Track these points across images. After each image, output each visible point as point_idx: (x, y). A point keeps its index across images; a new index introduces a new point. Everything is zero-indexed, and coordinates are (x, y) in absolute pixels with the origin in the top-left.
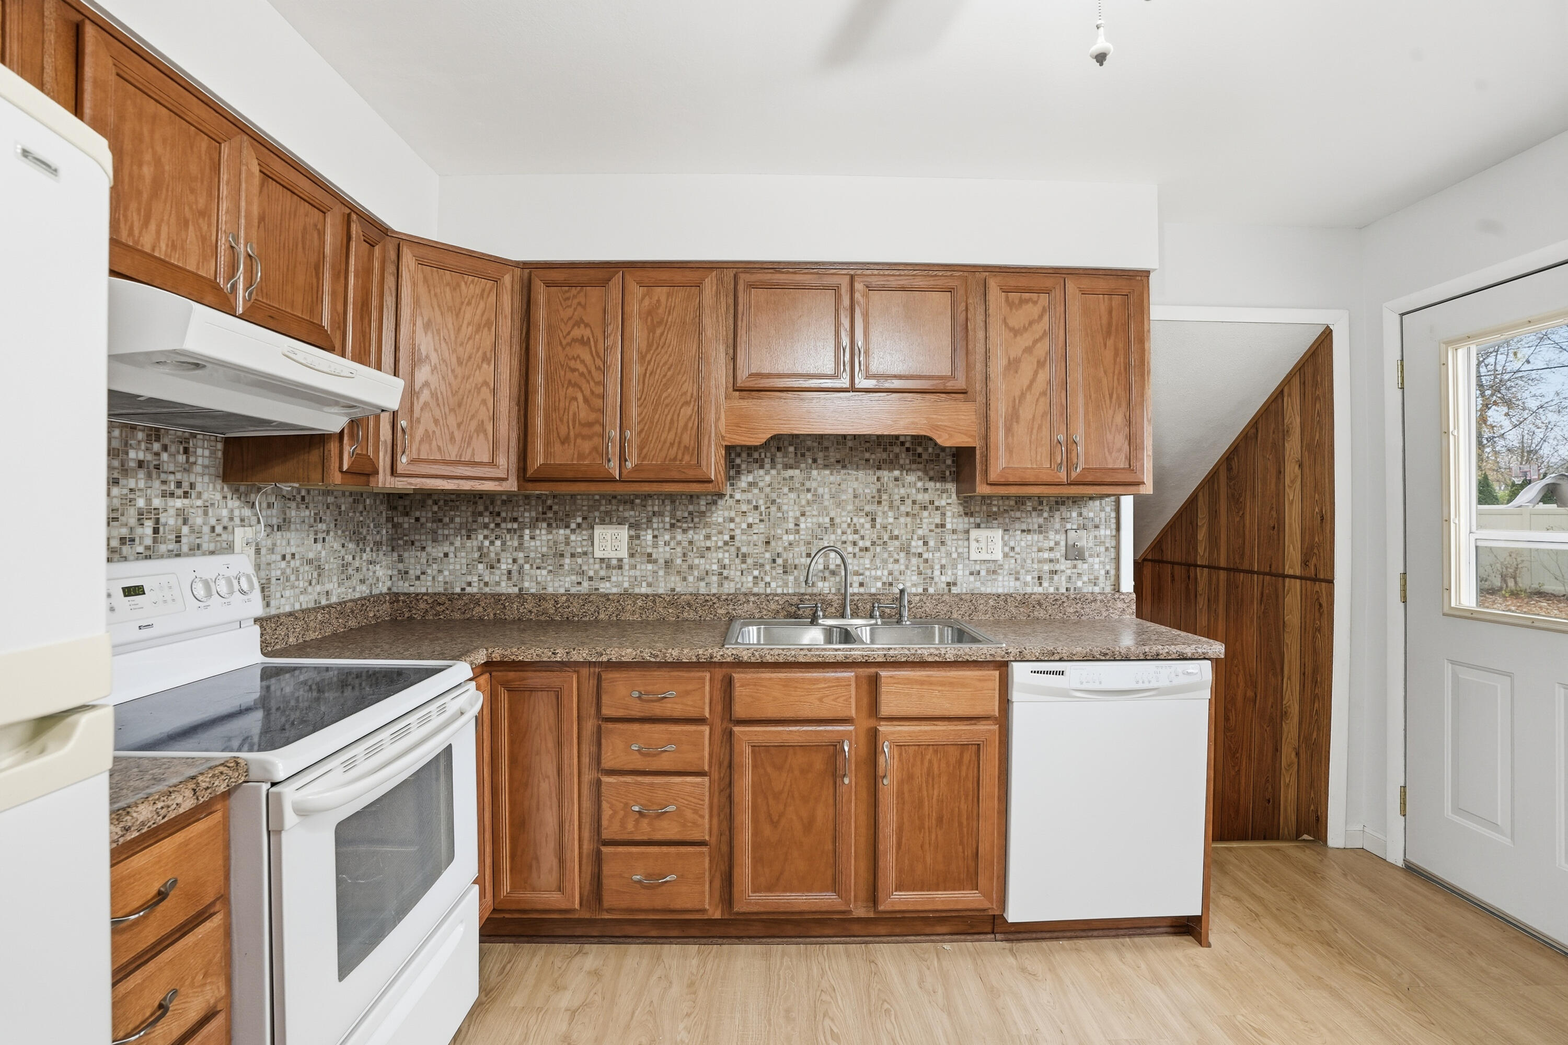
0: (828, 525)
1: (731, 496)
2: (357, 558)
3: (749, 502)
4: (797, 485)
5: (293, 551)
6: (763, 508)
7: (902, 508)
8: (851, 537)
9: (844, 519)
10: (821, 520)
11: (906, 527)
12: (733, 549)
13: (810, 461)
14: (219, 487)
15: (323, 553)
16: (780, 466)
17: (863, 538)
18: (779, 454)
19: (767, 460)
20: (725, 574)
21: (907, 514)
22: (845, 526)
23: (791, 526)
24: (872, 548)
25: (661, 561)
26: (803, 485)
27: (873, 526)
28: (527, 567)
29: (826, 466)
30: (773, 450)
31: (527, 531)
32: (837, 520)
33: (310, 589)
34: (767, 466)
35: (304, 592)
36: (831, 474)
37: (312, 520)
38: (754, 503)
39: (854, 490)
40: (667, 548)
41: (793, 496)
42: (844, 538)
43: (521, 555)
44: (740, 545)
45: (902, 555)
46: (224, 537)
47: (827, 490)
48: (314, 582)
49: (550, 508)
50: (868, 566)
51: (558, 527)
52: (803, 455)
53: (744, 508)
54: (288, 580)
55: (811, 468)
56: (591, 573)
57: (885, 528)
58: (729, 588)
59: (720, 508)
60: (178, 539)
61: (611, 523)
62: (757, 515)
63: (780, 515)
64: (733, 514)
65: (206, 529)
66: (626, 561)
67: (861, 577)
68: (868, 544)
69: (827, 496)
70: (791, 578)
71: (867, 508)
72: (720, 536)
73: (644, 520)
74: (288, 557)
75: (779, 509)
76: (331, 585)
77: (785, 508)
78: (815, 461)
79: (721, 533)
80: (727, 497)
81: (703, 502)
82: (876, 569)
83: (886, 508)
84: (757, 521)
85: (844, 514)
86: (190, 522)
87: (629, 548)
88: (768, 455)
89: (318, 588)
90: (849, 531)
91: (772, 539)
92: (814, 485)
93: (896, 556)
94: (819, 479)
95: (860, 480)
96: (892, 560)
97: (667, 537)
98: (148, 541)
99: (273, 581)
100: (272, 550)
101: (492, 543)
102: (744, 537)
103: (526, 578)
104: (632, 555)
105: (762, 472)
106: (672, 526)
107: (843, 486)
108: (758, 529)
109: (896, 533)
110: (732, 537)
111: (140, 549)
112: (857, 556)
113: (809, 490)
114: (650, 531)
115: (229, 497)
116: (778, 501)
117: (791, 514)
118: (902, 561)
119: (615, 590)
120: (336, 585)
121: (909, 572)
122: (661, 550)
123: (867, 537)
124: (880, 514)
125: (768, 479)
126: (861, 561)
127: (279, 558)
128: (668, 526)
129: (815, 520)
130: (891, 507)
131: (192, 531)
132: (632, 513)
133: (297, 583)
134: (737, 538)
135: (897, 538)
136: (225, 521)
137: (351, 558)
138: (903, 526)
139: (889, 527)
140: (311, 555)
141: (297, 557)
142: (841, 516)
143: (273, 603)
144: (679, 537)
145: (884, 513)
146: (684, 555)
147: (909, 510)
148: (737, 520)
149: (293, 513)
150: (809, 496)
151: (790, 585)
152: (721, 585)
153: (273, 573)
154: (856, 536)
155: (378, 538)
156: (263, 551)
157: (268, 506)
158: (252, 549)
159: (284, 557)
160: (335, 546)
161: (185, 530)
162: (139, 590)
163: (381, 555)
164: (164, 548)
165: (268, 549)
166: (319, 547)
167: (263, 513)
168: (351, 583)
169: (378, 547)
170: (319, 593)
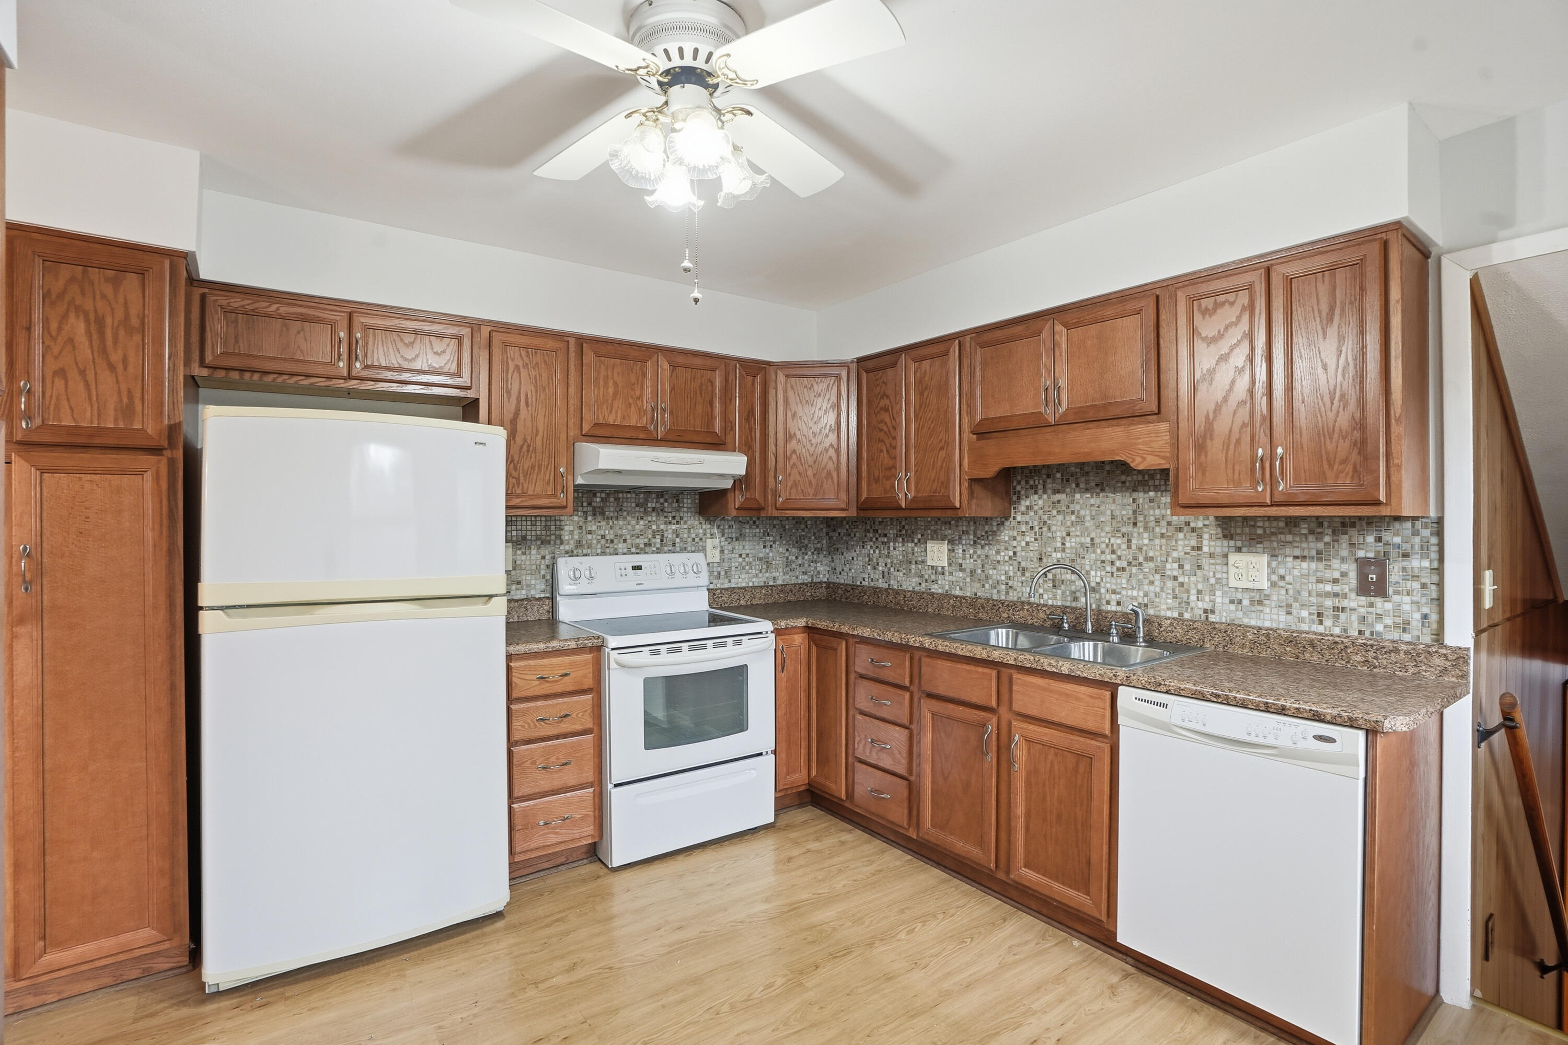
0: (1089, 545)
1: (1014, 518)
2: (800, 558)
3: (1027, 523)
4: (1064, 508)
5: (748, 552)
6: (1037, 529)
7: (1157, 530)
8: (1109, 557)
9: (1103, 539)
10: (1083, 540)
11: (1161, 549)
12: (1015, 563)
13: (1074, 485)
14: (697, 518)
15: (771, 554)
16: (1049, 491)
17: (1119, 558)
18: (1049, 481)
19: (1040, 487)
20: (1010, 584)
21: (1162, 536)
22: (1103, 546)
23: (1059, 545)
24: (1128, 568)
25: (968, 570)
26: (1068, 507)
27: (1129, 547)
28: (892, 569)
29: (1087, 490)
30: (1044, 476)
31: (892, 544)
32: (1097, 541)
33: (760, 575)
34: (1040, 492)
35: (757, 576)
36: (1092, 497)
37: (761, 534)
38: (1031, 525)
39: (1112, 511)
40: (972, 560)
41: (1060, 517)
42: (1103, 558)
43: (889, 561)
44: (1020, 560)
45: (1157, 577)
46: (701, 544)
47: (1088, 512)
48: (763, 571)
49: (904, 527)
50: (1124, 586)
51: (908, 542)
52: (1068, 480)
53: (1023, 528)
54: (744, 568)
55: (1075, 492)
56: (927, 577)
57: (1140, 549)
58: (1013, 596)
59: (1007, 528)
60: (674, 544)
61: (937, 539)
62: (1033, 535)
63: (1050, 535)
64: (1015, 534)
65: (690, 540)
66: (946, 569)
67: (1118, 596)
68: (1124, 564)
69: (1088, 518)
70: (1059, 592)
71: (1124, 530)
72: (1006, 552)
73: (957, 538)
74: (743, 556)
75: (1049, 529)
76: (778, 574)
77: (1054, 528)
78: (1077, 485)
79: (1006, 549)
80: (1011, 519)
81: (995, 524)
82: (1133, 589)
83: (1141, 530)
84: (1033, 540)
85: (1103, 534)
86: (681, 535)
87: (949, 559)
88: (1041, 482)
89: (767, 575)
90: (1107, 551)
91: (1043, 555)
92: (1077, 507)
93: (1151, 578)
94: (1081, 502)
95: (1117, 502)
96: (1147, 581)
97: (971, 551)
98: (658, 546)
99: (733, 568)
100: (732, 551)
101: (874, 552)
102: (1023, 554)
103: (892, 577)
104: (950, 565)
105: (1036, 497)
106: (975, 542)
107: (1102, 508)
108: (1034, 547)
109: (1151, 554)
110: (1015, 553)
111: (654, 549)
112: (1115, 575)
113: (1073, 512)
114: (961, 547)
115: (703, 522)
116: (1049, 522)
117: (1058, 534)
118: (1157, 583)
119: (940, 591)
120: (781, 574)
121: (1164, 595)
122: (968, 561)
123: (1123, 558)
124: (1135, 535)
125: (1040, 502)
126: (1119, 580)
127: (737, 556)
128: (972, 543)
129: (1078, 540)
130: (1146, 528)
131: (682, 540)
132: (950, 531)
133: (750, 571)
134: (1018, 554)
135: (1151, 559)
136: (701, 535)
137: (794, 558)
138: (1158, 548)
139: (1145, 548)
140: (761, 555)
141: (750, 555)
142: (1100, 537)
143: (733, 581)
144: (979, 552)
145: (1139, 534)
146: (983, 566)
147: (1164, 531)
148: (1019, 538)
149: (747, 531)
150: (1073, 518)
151: (1058, 597)
152: (1007, 593)
153: (733, 564)
154: (1114, 556)
155: (819, 546)
156: (726, 552)
157: (730, 527)
158: (718, 551)
159: (740, 556)
160: (781, 550)
161: (678, 540)
162: (639, 568)
163: (821, 556)
164: (666, 548)
165: (729, 551)
166: (767, 551)
167: (726, 531)
168: (793, 573)
169: (819, 551)
170: (767, 578)
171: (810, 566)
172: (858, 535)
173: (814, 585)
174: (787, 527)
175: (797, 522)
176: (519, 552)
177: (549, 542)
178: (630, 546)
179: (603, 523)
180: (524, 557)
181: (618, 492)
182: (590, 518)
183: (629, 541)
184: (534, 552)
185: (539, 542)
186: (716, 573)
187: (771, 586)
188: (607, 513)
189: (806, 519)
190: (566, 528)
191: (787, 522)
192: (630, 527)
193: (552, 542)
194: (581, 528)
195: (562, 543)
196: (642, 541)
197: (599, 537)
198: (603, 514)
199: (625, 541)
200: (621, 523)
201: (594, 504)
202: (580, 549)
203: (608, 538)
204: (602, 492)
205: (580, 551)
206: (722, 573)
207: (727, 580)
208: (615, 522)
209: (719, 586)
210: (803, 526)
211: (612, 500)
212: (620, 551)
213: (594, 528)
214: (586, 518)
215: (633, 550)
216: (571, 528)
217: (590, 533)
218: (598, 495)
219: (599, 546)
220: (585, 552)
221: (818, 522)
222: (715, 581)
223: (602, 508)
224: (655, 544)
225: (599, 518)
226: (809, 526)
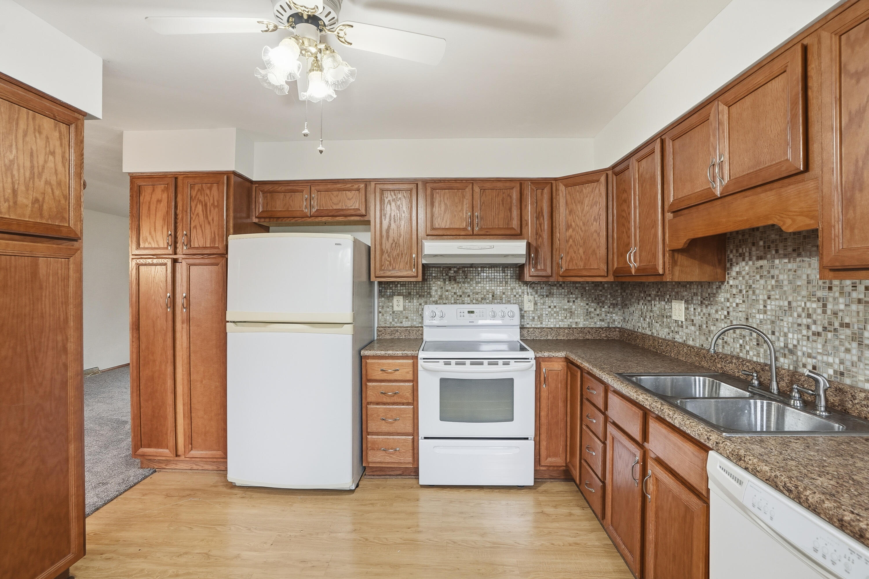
0: (787, 308)
1: (728, 283)
2: (598, 310)
3: (737, 286)
4: (765, 273)
5: (555, 304)
6: (744, 292)
7: (854, 295)
8: (805, 321)
9: (799, 303)
10: (781, 303)
11: (858, 315)
12: (729, 321)
13: (774, 252)
14: (517, 283)
15: (574, 307)
16: (754, 258)
17: (815, 322)
18: (754, 249)
19: (747, 254)
20: (725, 340)
21: (860, 301)
22: (800, 310)
23: (761, 307)
24: (823, 333)
25: (697, 325)
26: (769, 272)
27: (824, 312)
28: (653, 321)
29: (785, 256)
30: (750, 245)
31: (653, 302)
32: (794, 304)
33: (565, 320)
34: (747, 259)
35: (562, 321)
36: (789, 262)
37: (566, 293)
38: (740, 288)
39: (808, 275)
40: (700, 317)
41: (762, 282)
42: (799, 321)
43: (652, 314)
44: (732, 319)
45: (855, 345)
46: (520, 299)
47: (786, 277)
48: (568, 318)
49: (659, 289)
50: (820, 351)
51: (662, 301)
52: (769, 247)
53: (734, 291)
54: (552, 315)
55: (774, 258)
56: (673, 329)
57: (835, 314)
58: (727, 350)
59: (723, 291)
60: (501, 299)
61: (678, 299)
62: (741, 297)
63: (754, 297)
64: (729, 296)
65: (512, 296)
66: (684, 323)
67: (814, 361)
68: (820, 329)
69: (786, 282)
70: (762, 351)
71: (819, 294)
72: (722, 311)
73: (690, 298)
74: (552, 307)
75: (754, 292)
76: (579, 320)
77: (757, 292)
78: (777, 251)
79: (722, 309)
80: (726, 283)
81: (714, 287)
82: (828, 355)
83: (837, 294)
84: (741, 302)
85: (799, 298)
86: (506, 293)
87: (685, 316)
88: (748, 250)
89: (571, 320)
90: (803, 315)
91: (749, 316)
92: (776, 272)
93: (847, 345)
94: (780, 267)
95: (812, 266)
96: (843, 349)
97: (699, 310)
98: (491, 299)
99: (544, 315)
100: (543, 304)
101: (644, 307)
102: (734, 314)
103: (654, 327)
104: (686, 320)
105: (744, 263)
106: (701, 302)
107: (799, 272)
108: (742, 308)
109: (847, 320)
110: (728, 313)
111: (488, 301)
112: (811, 340)
113: (773, 277)
114: (692, 305)
115: (522, 285)
116: (753, 286)
117: (761, 297)
118: (854, 351)
119: (680, 340)
120: (582, 320)
121: (862, 366)
122: (697, 318)
123: (819, 322)
124: (831, 299)
125: (747, 268)
126: (814, 344)
127: (547, 307)
128: (700, 303)
129: (777, 303)
130: (841, 293)
131: (507, 296)
132: (686, 293)
133: (557, 317)
134: (731, 314)
135: (848, 325)
136: (520, 293)
137: (593, 310)
138: (855, 314)
139: (840, 314)
140: (566, 307)
141: (557, 307)
142: (797, 301)
143: (544, 323)
144: (704, 310)
145: (835, 299)
146: (707, 322)
147: (862, 296)
148: (731, 300)
149: (555, 291)
150: (773, 282)
151: (761, 355)
152: (723, 347)
153: (544, 312)
154: (809, 320)
155: (614, 302)
156: (539, 304)
157: (541, 288)
158: (533, 304)
159: (550, 307)
160: (582, 304)
161: (504, 296)
162: (472, 312)
163: (616, 310)
164: (496, 301)
165: (541, 303)
166: (571, 304)
167: (539, 291)
168: (592, 320)
169: (614, 305)
170: (571, 322)
171: (606, 316)
172: (636, 295)
173: (608, 329)
174: (587, 288)
175: (596, 285)
176: (407, 301)
177: (424, 297)
178: (472, 299)
179: (455, 285)
180: (410, 304)
181: (465, 267)
182: (447, 283)
183: (471, 296)
184: (415, 301)
185: (418, 296)
186: (531, 318)
187: (573, 328)
188: (458, 280)
189: (603, 283)
190: (433, 288)
191: (587, 285)
192: (472, 288)
193: (425, 296)
194: (442, 288)
195: (431, 296)
196: (480, 296)
197: (453, 294)
198: (455, 280)
199: (469, 296)
200: (466, 285)
201: (450, 274)
202: (441, 300)
203: (458, 294)
204: (454, 267)
205: (441, 301)
206: (536, 318)
207: (539, 323)
208: (463, 285)
209: (533, 326)
210: (600, 288)
211: (461, 272)
212: (466, 302)
213: (450, 288)
214: (445, 283)
215: (474, 301)
216: (436, 288)
217: (447, 291)
218: (452, 269)
219: (453, 299)
220: (444, 302)
221: (614, 286)
222: (530, 323)
223: (455, 277)
224: (488, 298)
225: (453, 282)
226: (606, 288)
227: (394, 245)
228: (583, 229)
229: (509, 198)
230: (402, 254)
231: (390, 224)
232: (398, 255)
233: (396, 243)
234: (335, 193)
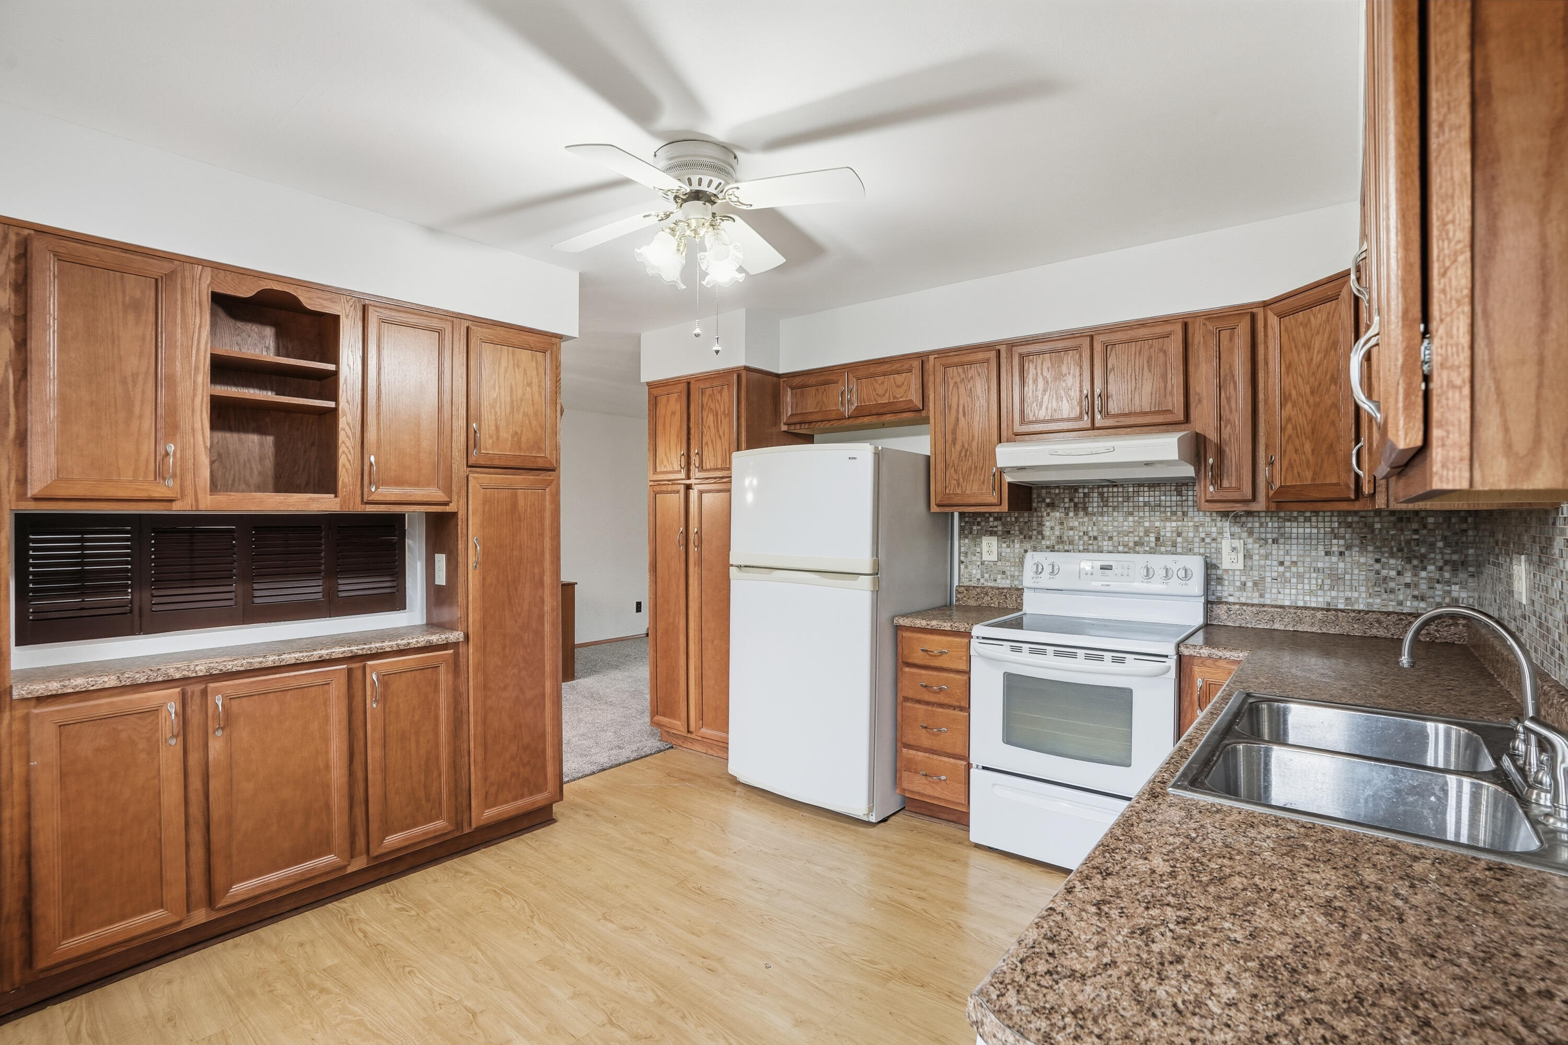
2: (1408, 574)
5: (1294, 559)
15: (1342, 565)
31: (1500, 558)
33: (1320, 592)
35: (1312, 593)
37: (1322, 536)
40: (1539, 595)
43: (1500, 587)
46: (1214, 545)
48: (1326, 587)
51: (1507, 555)
54: (1288, 580)
60: (1174, 545)
61: (1520, 552)
65: (1197, 540)
66: (1526, 608)
72: (1558, 581)
73: (1530, 549)
74: (1287, 564)
76: (1356, 594)
79: (1557, 575)
86: (1184, 534)
87: (1527, 591)
89: (1334, 593)
97: (1538, 578)
98: (1153, 545)
99: (1269, 580)
100: (1266, 557)
101: (1494, 570)
104: (1528, 601)
106: (1540, 558)
111: (1147, 549)
114: (1532, 566)
115: (1219, 519)
120: (1364, 595)
127: (1275, 563)
128: (1538, 561)
131: (1186, 540)
132: (1527, 537)
133: (1300, 585)
136: (1214, 535)
137: (1393, 573)
140: (1320, 565)
141: (1300, 564)
143: (1267, 596)
144: (1542, 579)
146: (1545, 607)
149: (1295, 530)
153: (1268, 574)
155: (1455, 557)
156: (1256, 557)
157: (1261, 526)
158: (1241, 556)
159: (1282, 563)
160: (1363, 560)
161: (1179, 540)
162: (1109, 568)
163: (1462, 576)
164: (1163, 549)
165: (1260, 556)
166: (1334, 559)
167: (1256, 530)
168: (1392, 596)
169: (1456, 567)
170: (1332, 598)
171: (1432, 588)
174: (1378, 526)
175: (1400, 520)
176: (1004, 545)
177: (1030, 537)
178: (1116, 544)
179: (1086, 519)
180: (1008, 550)
181: (1103, 486)
182: (1071, 514)
183: (1115, 539)
184: (1017, 546)
185: (1022, 537)
186: (1238, 584)
187: (1336, 610)
188: (1090, 509)
189: (1423, 514)
190: (1048, 524)
191: (1377, 519)
192: (1116, 524)
193: (1034, 537)
194: (1062, 524)
195: (1043, 538)
196: (1131, 539)
197: (1081, 534)
198: (1085, 509)
199: (1111, 538)
200: (1106, 519)
201: (1076, 500)
202: (1062, 544)
203: (1091, 534)
204: (1084, 487)
205: (1061, 546)
206: (1249, 584)
207: (1256, 594)
208: (1100, 518)
209: (1243, 600)
210: (1415, 526)
211: (1095, 495)
212: (1105, 548)
213: (1076, 524)
214: (1067, 514)
215: (1121, 548)
216: (1053, 524)
217: (1071, 529)
218: (1081, 490)
219: (1081, 542)
220: (1066, 548)
221: (1454, 520)
222: (1237, 594)
223: (1085, 503)
224: (1149, 542)
225: (1081, 514)
226: (1430, 527)
227: (963, 454)
228: (1311, 401)
229: (1161, 354)
230: (976, 468)
231: (957, 420)
232: (970, 469)
233: (966, 451)
234: (880, 379)
